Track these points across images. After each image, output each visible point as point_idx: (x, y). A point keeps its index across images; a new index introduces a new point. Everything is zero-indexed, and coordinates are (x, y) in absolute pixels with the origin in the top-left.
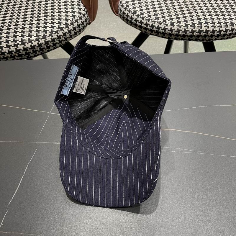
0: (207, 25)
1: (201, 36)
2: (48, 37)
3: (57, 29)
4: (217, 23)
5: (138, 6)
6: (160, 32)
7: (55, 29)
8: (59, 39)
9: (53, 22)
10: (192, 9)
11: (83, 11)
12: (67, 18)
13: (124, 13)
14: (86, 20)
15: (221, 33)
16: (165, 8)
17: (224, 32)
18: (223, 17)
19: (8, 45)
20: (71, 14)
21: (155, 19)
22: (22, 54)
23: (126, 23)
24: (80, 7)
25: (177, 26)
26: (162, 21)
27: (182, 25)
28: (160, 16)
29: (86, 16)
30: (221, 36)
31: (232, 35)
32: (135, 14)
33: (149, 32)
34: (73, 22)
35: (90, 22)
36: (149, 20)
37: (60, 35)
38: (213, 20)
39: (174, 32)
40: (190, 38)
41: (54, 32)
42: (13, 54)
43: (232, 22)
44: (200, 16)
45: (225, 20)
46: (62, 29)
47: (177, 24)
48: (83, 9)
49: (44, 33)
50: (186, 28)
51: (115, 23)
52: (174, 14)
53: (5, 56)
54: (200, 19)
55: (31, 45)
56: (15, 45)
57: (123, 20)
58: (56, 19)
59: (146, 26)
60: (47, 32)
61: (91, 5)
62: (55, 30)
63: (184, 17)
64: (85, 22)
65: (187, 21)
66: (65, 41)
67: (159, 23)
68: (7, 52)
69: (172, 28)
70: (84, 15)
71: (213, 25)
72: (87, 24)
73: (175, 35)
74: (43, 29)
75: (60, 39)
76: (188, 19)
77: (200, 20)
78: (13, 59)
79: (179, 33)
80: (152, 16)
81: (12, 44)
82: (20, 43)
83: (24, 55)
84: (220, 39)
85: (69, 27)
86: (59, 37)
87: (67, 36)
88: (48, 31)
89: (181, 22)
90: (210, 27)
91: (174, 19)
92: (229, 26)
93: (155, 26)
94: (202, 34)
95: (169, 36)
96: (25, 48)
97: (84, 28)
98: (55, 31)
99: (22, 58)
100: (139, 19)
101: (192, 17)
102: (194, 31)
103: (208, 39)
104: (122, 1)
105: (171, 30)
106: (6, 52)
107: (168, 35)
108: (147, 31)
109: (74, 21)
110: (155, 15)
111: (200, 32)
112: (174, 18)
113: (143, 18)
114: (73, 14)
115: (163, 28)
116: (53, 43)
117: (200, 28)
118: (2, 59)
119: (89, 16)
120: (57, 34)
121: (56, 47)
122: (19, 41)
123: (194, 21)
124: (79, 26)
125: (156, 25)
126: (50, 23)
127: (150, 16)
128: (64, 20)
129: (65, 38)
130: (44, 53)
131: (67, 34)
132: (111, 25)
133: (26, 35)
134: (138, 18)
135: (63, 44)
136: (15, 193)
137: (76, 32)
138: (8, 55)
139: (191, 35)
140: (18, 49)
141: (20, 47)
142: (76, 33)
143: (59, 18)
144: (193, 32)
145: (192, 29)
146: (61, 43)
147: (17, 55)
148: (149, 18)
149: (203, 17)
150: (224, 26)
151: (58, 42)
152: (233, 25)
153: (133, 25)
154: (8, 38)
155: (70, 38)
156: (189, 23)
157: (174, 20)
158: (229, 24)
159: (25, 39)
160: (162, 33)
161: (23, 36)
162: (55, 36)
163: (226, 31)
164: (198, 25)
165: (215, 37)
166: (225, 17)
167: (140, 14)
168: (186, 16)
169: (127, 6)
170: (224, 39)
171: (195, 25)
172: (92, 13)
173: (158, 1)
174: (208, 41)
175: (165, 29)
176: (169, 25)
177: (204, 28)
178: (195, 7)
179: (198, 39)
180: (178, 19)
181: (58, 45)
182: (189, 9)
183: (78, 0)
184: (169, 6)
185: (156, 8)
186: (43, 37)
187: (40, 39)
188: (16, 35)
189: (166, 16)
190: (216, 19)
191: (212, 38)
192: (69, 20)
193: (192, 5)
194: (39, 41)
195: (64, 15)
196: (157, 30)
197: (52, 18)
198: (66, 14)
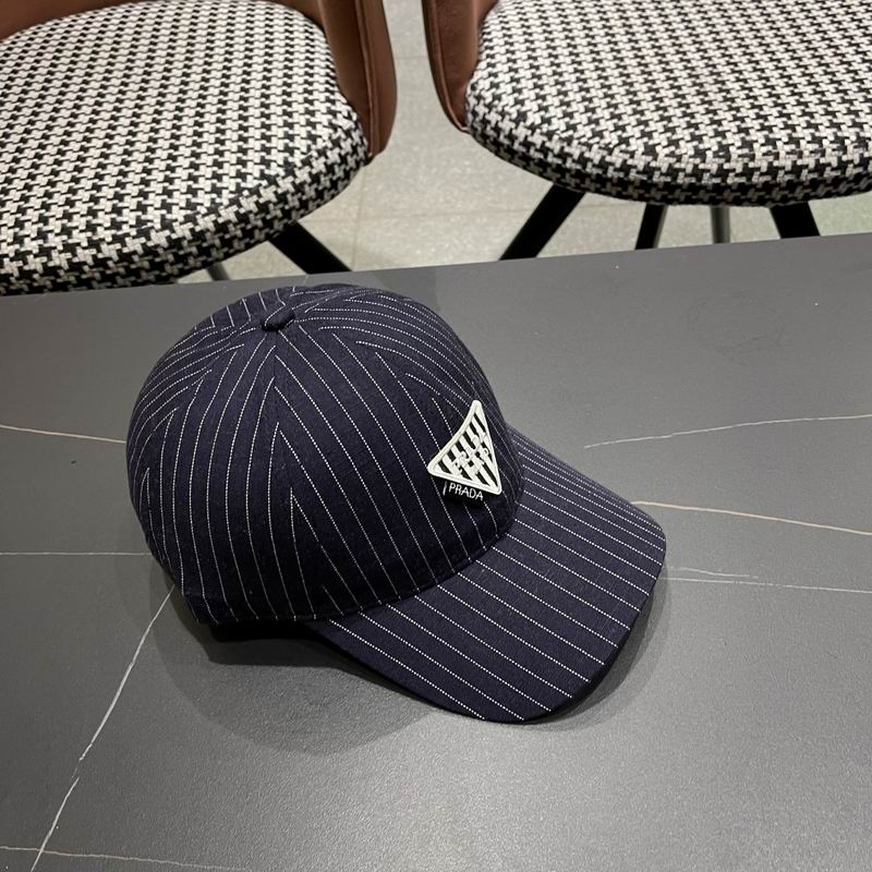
0: (770, 148)
1: (754, 186)
2: (227, 207)
3: (256, 182)
4: (809, 142)
5: (533, 97)
6: (611, 179)
7: (251, 183)
8: (263, 215)
9: (244, 158)
10: (719, 97)
11: (346, 121)
12: (291, 145)
13: (485, 122)
14: (354, 148)
15: (825, 176)
16: (626, 100)
17: (833, 169)
18: (830, 121)
19: (95, 238)
20: (303, 132)
21: (589, 134)
22: (140, 269)
23: (492, 155)
24: (333, 108)
25: (667, 156)
26: (616, 142)
27: (683, 151)
28: (607, 125)
29: (355, 135)
30: (827, 185)
31: (865, 179)
32: (522, 124)
33: (573, 180)
34: (311, 156)
35: (370, 154)
36: (569, 140)
37: (267, 199)
38: (794, 130)
39: (656, 178)
40: (714, 194)
41: (246, 193)
42: (109, 268)
43: (862, 134)
44: (746, 119)
45: (835, 130)
46: (272, 181)
47: (667, 151)
48: (346, 115)
49: (214, 196)
50: (698, 161)
51: (467, 163)
52: (656, 116)
53: (84, 277)
54: (746, 131)
55: (168, 238)
56: (116, 239)
57: (484, 145)
58: (252, 148)
59: (560, 162)
60: (224, 192)
61: (373, 100)
62: (250, 186)
63: (690, 125)
64: (352, 156)
66: (286, 221)
67: (604, 149)
68: (90, 261)
69: (649, 163)
70: (348, 133)
71: (793, 147)
72: (358, 163)
73: (661, 186)
74: (209, 182)
75: (268, 212)
76: (703, 132)
77: (748, 134)
78: (109, 284)
79: (675, 178)
80: (579, 127)
81: (108, 235)
82: (133, 232)
83: (147, 271)
84: (822, 194)
85: (297, 172)
86: (263, 208)
87: (291, 204)
88: (227, 188)
89: (682, 143)
90: (782, 154)
91: (655, 135)
92: (850, 148)
93: (591, 160)
94: (755, 179)
95: (642, 192)
96: (150, 248)
97: (347, 176)
98: (249, 190)
99: (140, 281)
100: (537, 139)
101: (719, 123)
102: (728, 171)
103: (779, 197)
104: (477, 83)
105: (647, 169)
106: (85, 263)
107: (636, 188)
108: (563, 177)
109: (315, 154)
110: (590, 121)
111: (748, 172)
112: (656, 131)
113: (550, 135)
114: (309, 132)
115: (618, 165)
116: (243, 230)
117: (746, 160)
118: (75, 286)
119: (366, 134)
120: (255, 198)
121: (252, 242)
122: (131, 226)
123: (724, 137)
124: (330, 168)
125: (595, 155)
126: (235, 162)
127: (573, 128)
128: (279, 151)
129: (282, 210)
130: (212, 263)
131: (289, 197)
132: (456, 170)
133: (152, 205)
134: (532, 134)
135: (278, 231)
136: (104, 721)
137: (320, 188)
139: (718, 184)
140: (125, 250)
141: (134, 245)
142: (320, 194)
143: (263, 145)
144: (722, 173)
145: (719, 165)
146: (272, 227)
147: (122, 270)
148: (571, 132)
149: (757, 124)
150: (834, 150)
151: (260, 223)
152: (866, 146)
153: (516, 160)
154: (95, 216)
155: (302, 211)
156: (707, 146)
158: (852, 142)
159: (149, 217)
160: (615, 181)
161: (142, 208)
162: (249, 204)
163: (842, 166)
164: (740, 152)
165: (805, 187)
166: (835, 121)
167: (538, 121)
168: (699, 121)
169: (497, 97)
170: (839, 195)
171: (728, 151)
172: (377, 125)
174: (781, 205)
175: (625, 168)
176: (638, 154)
177: (760, 160)
178: (728, 91)
179: (743, 197)
180: (669, 134)
181: (260, 234)
182: (706, 99)
183: (327, 86)
184: (640, 91)
185: (595, 100)
186: (208, 208)
187: (198, 217)
188: (120, 205)
189: (629, 124)
190: (804, 128)
191: (792, 191)
192: (296, 151)
193: (719, 85)
194: (196, 224)
195: (281, 135)
196: (600, 172)
197: (239, 147)
198: (286, 133)
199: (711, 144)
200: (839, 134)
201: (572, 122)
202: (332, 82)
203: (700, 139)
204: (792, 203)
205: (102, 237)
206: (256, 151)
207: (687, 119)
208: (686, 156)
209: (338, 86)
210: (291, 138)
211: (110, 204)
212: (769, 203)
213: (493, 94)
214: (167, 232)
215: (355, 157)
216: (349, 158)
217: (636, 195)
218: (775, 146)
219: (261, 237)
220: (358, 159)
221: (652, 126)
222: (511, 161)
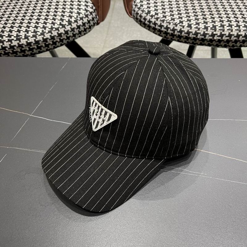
0: (230, 28)
1: (223, 40)
2: (47, 33)
3: (58, 26)
4: (243, 27)
5: (153, 6)
6: (176, 35)
7: (56, 26)
8: (60, 37)
9: (55, 18)
10: (215, 10)
11: (91, 9)
12: (71, 15)
13: (137, 14)
14: (93, 19)
16: (184, 9)
19: (2, 40)
20: (76, 11)
21: (170, 19)
22: (17, 52)
23: (139, 25)
24: (87, 4)
25: (195, 28)
26: (178, 22)
27: (200, 27)
28: (176, 16)
32: (149, 15)
34: (78, 19)
35: (99, 22)
36: (163, 21)
37: (61, 32)
38: (239, 23)
39: (191, 35)
40: (209, 42)
42: (7, 50)
44: (223, 18)
46: (63, 26)
47: (195, 26)
48: (91, 7)
49: (43, 29)
50: (205, 30)
52: (193, 15)
55: (27, 42)
56: (9, 41)
57: (137, 22)
58: (58, 15)
59: (160, 28)
60: (47, 28)
61: (100, 2)
62: (56, 27)
63: (204, 18)
64: (92, 21)
65: (207, 23)
66: (68, 40)
67: (174, 24)
69: (189, 30)
70: (91, 13)
71: (238, 28)
72: (94, 24)
73: (192, 38)
74: (42, 25)
75: (61, 37)
76: (208, 21)
77: (223, 22)
78: (7, 56)
79: (197, 36)
80: (167, 17)
81: (7, 39)
82: (15, 39)
83: (20, 53)
84: (246, 46)
85: (73, 24)
86: (60, 35)
87: (70, 35)
88: (48, 27)
89: (200, 24)
90: (234, 30)
91: (192, 21)
93: (170, 28)
94: (224, 38)
95: (186, 40)
96: (20, 45)
97: (90, 27)
98: (55, 28)
99: (17, 55)
100: (153, 20)
101: (214, 18)
102: (215, 35)
103: (231, 45)
104: (136, 1)
105: (188, 32)
107: (184, 38)
109: (79, 19)
110: (171, 15)
111: (222, 35)
112: (192, 19)
113: (157, 19)
114: (78, 11)
115: (178, 30)
116: (53, 42)
117: (221, 31)
119: (98, 14)
120: (57, 31)
122: (14, 37)
123: (215, 23)
124: (84, 24)
125: (171, 26)
126: (52, 19)
128: (67, 17)
129: (67, 36)
131: (69, 32)
133: (22, 30)
134: (152, 18)
135: (64, 44)
137: (80, 30)
138: (1, 51)
139: (211, 39)
140: (12, 45)
141: (15, 43)
142: (80, 33)
143: (62, 14)
144: (213, 35)
145: (212, 32)
146: (63, 42)
147: (11, 51)
148: (164, 18)
149: (226, 20)
151: (58, 40)
155: (74, 38)
159: (21, 34)
160: (177, 36)
161: (19, 31)
162: (55, 33)
164: (220, 28)
165: (240, 42)
167: (154, 14)
168: (207, 17)
169: (142, 6)
171: (216, 28)
173: (176, 1)
174: (232, 48)
175: (181, 31)
176: (185, 27)
177: (226, 31)
178: (218, 8)
179: (219, 44)
180: (196, 21)
181: (58, 44)
182: (210, 10)
184: (189, 6)
185: (174, 8)
186: (41, 33)
187: (37, 36)
188: (12, 30)
189: (184, 17)
190: (242, 22)
191: (236, 43)
192: (73, 17)
193: (215, 6)
194: (36, 38)
195: (68, 11)
196: (173, 32)
197: (54, 14)
198: (70, 11)
199: (210, 25)
201: (165, 15)
204: (235, 48)
205: (4, 39)
207: (203, 16)
208: (201, 29)
210: (72, 13)
211: (9, 29)
212: (228, 47)
213: (141, 4)
214: (26, 40)
215: (93, 21)
216: (91, 22)
217: (184, 41)
218: (232, 27)
219: (60, 45)
220: (94, 22)
221: (191, 18)
222: (144, 27)
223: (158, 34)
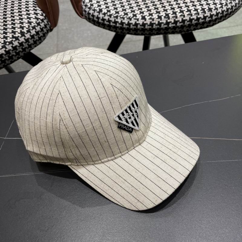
0: (182, 14)
1: (178, 27)
3: (11, 39)
4: (194, 11)
5: (104, 4)
6: (132, 29)
7: (9, 40)
8: (15, 51)
9: (6, 31)
11: (41, 16)
12: (22, 26)
13: (89, 14)
14: (45, 26)
15: (200, 22)
16: (134, 2)
17: (202, 19)
18: (200, 4)
20: (26, 21)
21: (123, 14)
23: (93, 25)
24: (36, 12)
25: (149, 19)
26: (132, 16)
27: (154, 17)
28: (129, 11)
30: (201, 25)
31: (212, 22)
32: (101, 13)
33: (120, 30)
34: (30, 29)
35: (52, 28)
36: (117, 17)
37: (16, 45)
38: (189, 7)
39: (147, 27)
40: (165, 31)
41: (8, 43)
43: (210, 7)
44: (173, 5)
45: (201, 6)
46: (17, 38)
47: (149, 17)
48: (41, 14)
50: (159, 20)
52: (144, 6)
54: (174, 9)
57: (90, 22)
58: (9, 28)
59: (114, 24)
61: (49, 8)
62: (9, 41)
63: (155, 8)
66: (24, 52)
67: (128, 19)
69: (144, 22)
70: (42, 20)
71: (189, 13)
72: (48, 31)
73: (148, 29)
75: (17, 50)
76: (160, 10)
79: (152, 26)
80: (120, 12)
84: (199, 28)
85: (26, 35)
86: (15, 48)
87: (25, 46)
88: (1, 42)
89: (153, 14)
90: (186, 15)
92: (207, 12)
93: (125, 23)
94: (178, 24)
95: (142, 32)
97: (45, 36)
98: (9, 42)
100: (106, 18)
101: (165, 7)
102: (169, 22)
103: (186, 30)
104: (85, 1)
105: (143, 24)
107: (140, 31)
109: (31, 28)
110: (123, 10)
111: (176, 22)
112: (145, 11)
113: (110, 16)
114: (28, 21)
115: (134, 24)
116: (8, 56)
117: (175, 18)
119: (49, 21)
120: (11, 45)
121: (13, 60)
123: (167, 11)
124: (37, 33)
125: (126, 21)
126: (3, 33)
127: (118, 13)
128: (18, 28)
129: (22, 48)
131: (24, 44)
134: (105, 16)
135: (22, 56)
137: (35, 40)
139: (166, 27)
142: (35, 42)
143: (12, 27)
144: (167, 23)
145: (166, 21)
146: (19, 55)
148: (117, 14)
149: (177, 6)
150: (202, 13)
151: (14, 54)
152: (211, 11)
155: (30, 48)
157: (146, 14)
158: (207, 10)
160: (133, 29)
163: (205, 18)
164: (172, 16)
165: (194, 26)
166: (201, 3)
167: (106, 12)
168: (158, 7)
169: (92, 5)
170: (204, 28)
171: (169, 16)
174: (187, 32)
175: (136, 24)
176: (140, 19)
177: (179, 18)
179: (175, 31)
180: (149, 12)
181: (15, 58)
183: (34, 5)
185: (124, 3)
189: (136, 10)
190: (192, 6)
191: (190, 28)
192: (24, 28)
195: (18, 22)
196: (128, 27)
197: (4, 28)
198: (20, 22)
199: (163, 14)
200: (203, 7)
201: (117, 11)
202: (35, 4)
203: (159, 12)
206: (10, 29)
207: (154, 6)
208: (155, 19)
209: (38, 5)
213: (90, 4)
215: (46, 29)
216: (44, 29)
217: (140, 33)
218: (183, 13)
219: (16, 58)
220: (48, 29)
221: (143, 10)
222: (99, 26)
223: (114, 30)
